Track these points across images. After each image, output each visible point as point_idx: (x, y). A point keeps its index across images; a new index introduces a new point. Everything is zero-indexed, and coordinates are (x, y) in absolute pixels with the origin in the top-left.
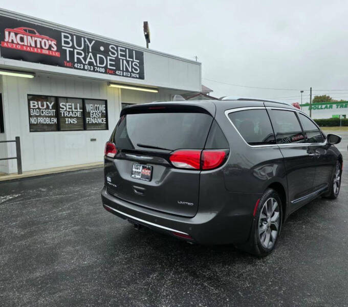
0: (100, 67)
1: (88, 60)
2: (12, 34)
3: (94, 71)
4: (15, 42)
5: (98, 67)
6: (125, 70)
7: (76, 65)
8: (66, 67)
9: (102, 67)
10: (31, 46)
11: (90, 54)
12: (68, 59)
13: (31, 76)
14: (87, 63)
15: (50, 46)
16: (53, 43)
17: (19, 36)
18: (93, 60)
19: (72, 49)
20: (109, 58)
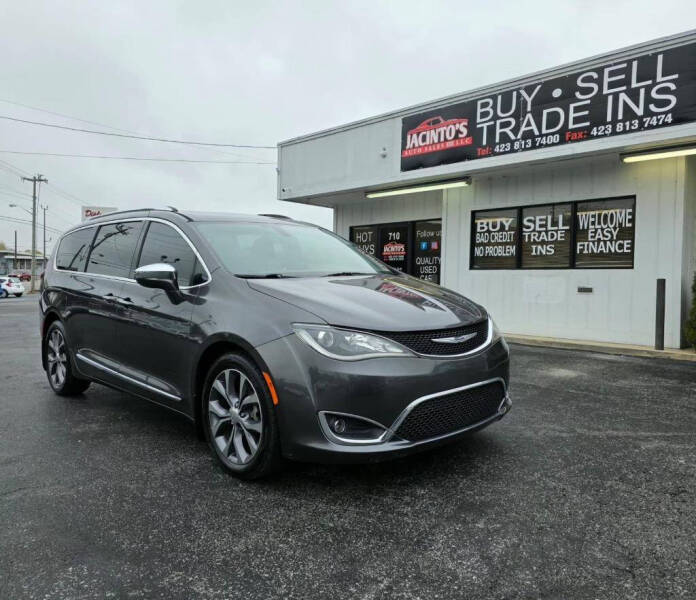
0: (547, 135)
1: (523, 128)
2: (415, 136)
3: (534, 147)
4: (417, 145)
5: (541, 136)
6: (620, 117)
7: (497, 150)
8: (481, 157)
9: (553, 134)
10: (433, 143)
11: (529, 116)
12: (484, 143)
13: (462, 184)
14: (519, 136)
15: (458, 132)
16: (462, 127)
17: (421, 135)
18: (534, 127)
19: (492, 123)
20: (572, 106)
